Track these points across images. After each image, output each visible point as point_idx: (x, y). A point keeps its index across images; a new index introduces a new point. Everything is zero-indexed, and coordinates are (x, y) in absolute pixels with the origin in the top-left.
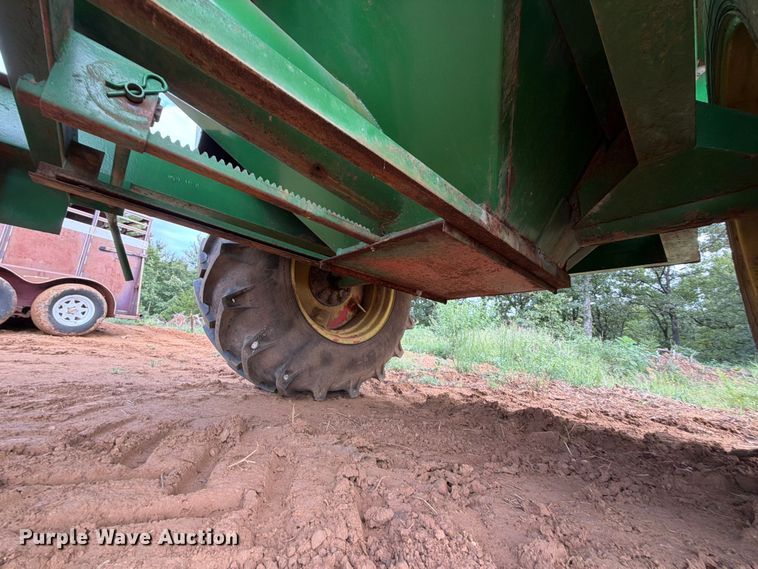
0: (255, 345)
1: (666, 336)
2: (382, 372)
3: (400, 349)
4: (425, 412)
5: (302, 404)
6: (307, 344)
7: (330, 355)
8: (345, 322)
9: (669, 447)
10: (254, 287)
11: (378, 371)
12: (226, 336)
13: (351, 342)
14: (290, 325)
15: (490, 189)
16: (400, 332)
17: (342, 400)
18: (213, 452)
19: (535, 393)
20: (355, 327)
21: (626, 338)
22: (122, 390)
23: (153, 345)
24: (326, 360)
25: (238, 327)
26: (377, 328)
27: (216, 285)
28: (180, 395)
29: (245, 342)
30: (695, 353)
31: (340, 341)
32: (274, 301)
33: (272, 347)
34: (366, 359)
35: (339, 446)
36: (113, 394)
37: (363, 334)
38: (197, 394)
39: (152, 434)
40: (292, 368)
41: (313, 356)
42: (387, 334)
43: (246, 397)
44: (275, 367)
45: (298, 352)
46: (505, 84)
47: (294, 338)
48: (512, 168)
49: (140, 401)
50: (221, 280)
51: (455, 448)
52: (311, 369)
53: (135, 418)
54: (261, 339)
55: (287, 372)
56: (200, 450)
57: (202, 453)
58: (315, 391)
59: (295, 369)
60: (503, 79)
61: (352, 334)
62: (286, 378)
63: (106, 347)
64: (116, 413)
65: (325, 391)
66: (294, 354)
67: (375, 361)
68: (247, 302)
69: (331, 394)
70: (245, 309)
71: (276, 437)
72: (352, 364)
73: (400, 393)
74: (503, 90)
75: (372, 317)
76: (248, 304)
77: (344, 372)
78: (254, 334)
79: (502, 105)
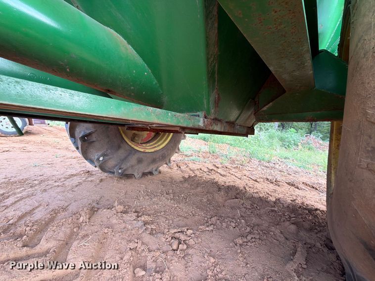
0: (101, 159)
1: (311, 126)
2: (170, 162)
3: (179, 150)
4: (186, 185)
5: (129, 181)
6: (129, 155)
7: (142, 158)
8: (151, 138)
9: (283, 206)
10: (96, 131)
11: (167, 161)
12: (86, 154)
13: (153, 150)
14: (119, 147)
15: (205, 106)
16: (179, 142)
17: (150, 177)
18: (75, 230)
19: (241, 166)
20: (154, 142)
21: (292, 129)
22: (36, 182)
23: (57, 140)
24: (140, 161)
25: (92, 150)
26: (166, 142)
27: (75, 129)
28: (67, 183)
29: (96, 157)
30: (321, 136)
31: (147, 151)
32: (108, 137)
33: (110, 159)
34: (161, 158)
35: (135, 222)
36: (31, 187)
37: (159, 146)
38: (76, 180)
39: (47, 220)
40: (122, 167)
41: (133, 160)
42: (172, 145)
43: (101, 180)
44: (114, 167)
45: (125, 159)
46: (209, 57)
47: (121, 153)
48: (218, 95)
49: (45, 190)
50: (78, 126)
51: (191, 214)
52: (132, 166)
53: (41, 205)
54: (104, 155)
55: (120, 169)
56: (68, 231)
57: (69, 232)
58: (136, 174)
59: (124, 166)
60: (208, 54)
61: (153, 146)
62: (120, 171)
63: (32, 143)
64: (31, 202)
65: (140, 174)
66: (123, 160)
67: (165, 158)
68: (94, 138)
69: (144, 174)
70: (94, 141)
71: (107, 217)
72: (154, 161)
73: (180, 167)
74: (208, 59)
75: (164, 136)
76: (94, 139)
77: (149, 165)
78: (100, 153)
79: (208, 68)
